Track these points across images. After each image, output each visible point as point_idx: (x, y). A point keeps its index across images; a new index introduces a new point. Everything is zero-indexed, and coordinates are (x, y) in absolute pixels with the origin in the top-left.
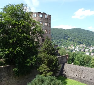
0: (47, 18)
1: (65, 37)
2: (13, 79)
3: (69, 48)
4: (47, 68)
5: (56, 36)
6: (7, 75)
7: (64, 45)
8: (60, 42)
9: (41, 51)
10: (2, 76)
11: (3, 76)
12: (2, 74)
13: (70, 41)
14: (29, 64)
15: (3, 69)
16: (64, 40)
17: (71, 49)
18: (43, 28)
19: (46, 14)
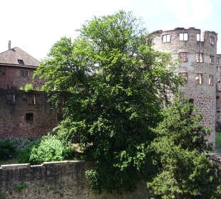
0: (202, 40)
2: (90, 195)
4: (174, 185)
6: (75, 183)
9: (161, 132)
10: (64, 183)
11: (66, 184)
12: (65, 178)
14: (122, 166)
15: (67, 167)
18: (189, 69)
19: (199, 31)
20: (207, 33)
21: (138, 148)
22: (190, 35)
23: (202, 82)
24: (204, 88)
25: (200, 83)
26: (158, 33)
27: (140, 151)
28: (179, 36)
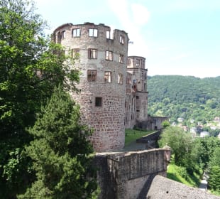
1: (199, 97)
3: (208, 125)
5: (175, 94)
7: (196, 116)
8: (184, 110)
13: (213, 107)
16: (195, 105)
17: (214, 128)
18: (98, 67)
19: (108, 28)
20: (117, 31)
21: (11, 153)
22: (100, 31)
23: (111, 80)
24: (113, 86)
25: (109, 81)
26: (68, 26)
27: (14, 156)
28: (88, 31)
